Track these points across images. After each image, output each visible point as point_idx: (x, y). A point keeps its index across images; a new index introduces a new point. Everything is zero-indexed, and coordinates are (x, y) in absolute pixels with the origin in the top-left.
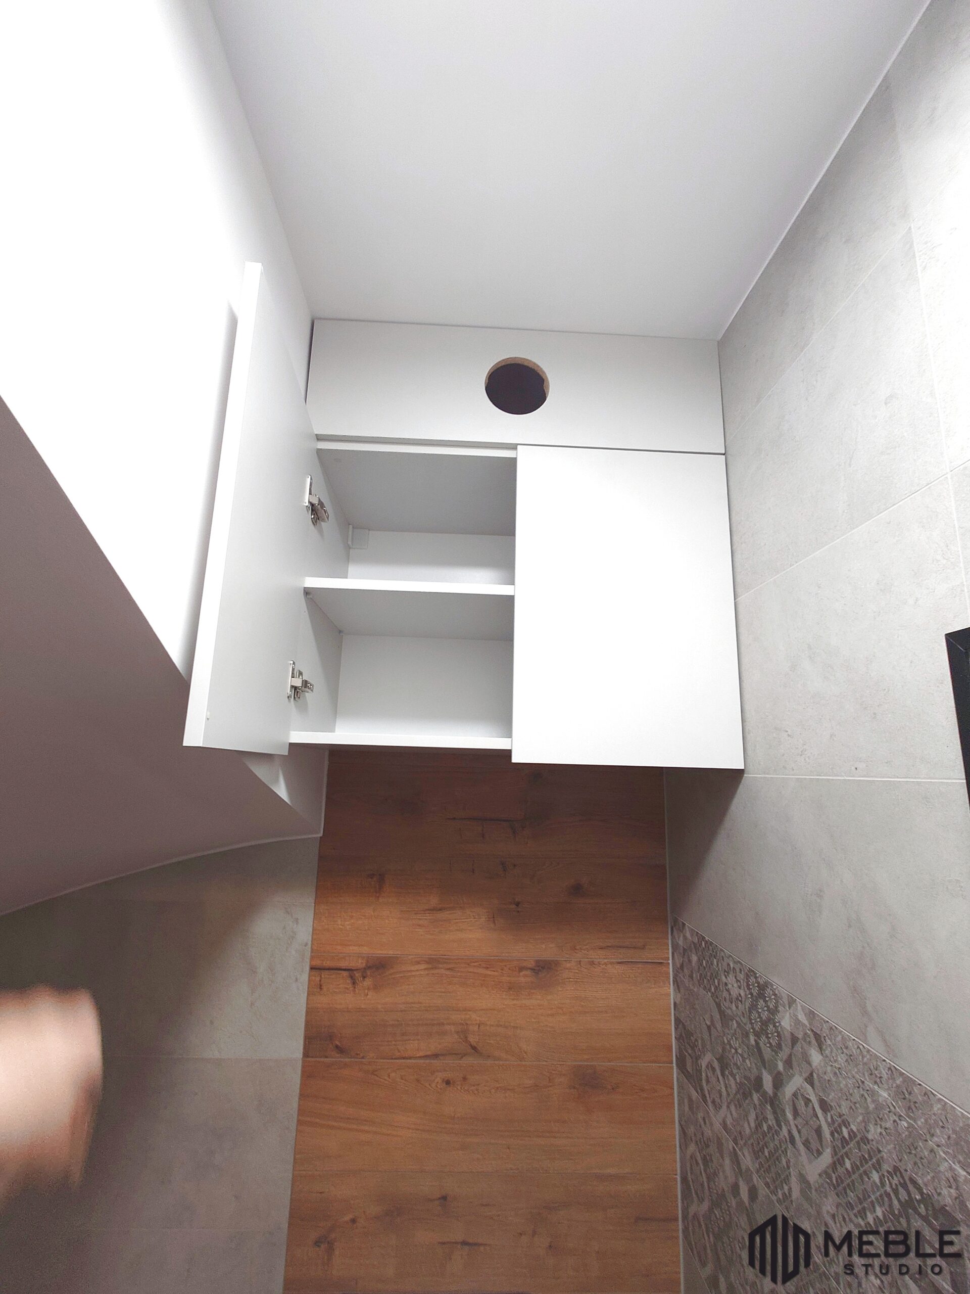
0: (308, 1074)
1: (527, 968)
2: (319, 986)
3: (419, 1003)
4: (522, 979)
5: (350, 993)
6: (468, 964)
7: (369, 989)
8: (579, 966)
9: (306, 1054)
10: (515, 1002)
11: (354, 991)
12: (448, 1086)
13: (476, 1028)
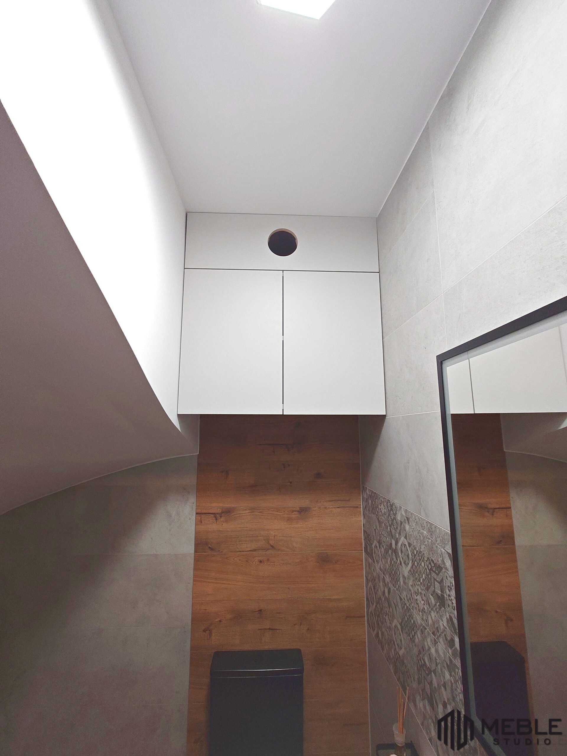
0: (197, 560)
1: (296, 511)
2: (200, 521)
3: (247, 527)
4: (294, 516)
5: (215, 524)
6: (269, 510)
7: (223, 522)
8: (320, 509)
9: (196, 551)
10: (290, 526)
11: (217, 523)
12: (260, 563)
13: (273, 538)
